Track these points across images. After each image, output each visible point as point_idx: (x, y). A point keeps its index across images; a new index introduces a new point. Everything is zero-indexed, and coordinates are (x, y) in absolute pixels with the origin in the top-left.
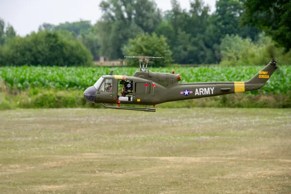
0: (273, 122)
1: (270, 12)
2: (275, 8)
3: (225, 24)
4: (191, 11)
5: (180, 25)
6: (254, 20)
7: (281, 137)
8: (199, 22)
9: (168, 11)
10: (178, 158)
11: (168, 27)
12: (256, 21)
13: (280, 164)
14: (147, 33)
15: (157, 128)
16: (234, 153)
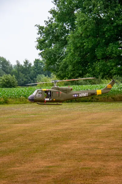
0: (58, 108)
1: (55, 65)
2: (57, 64)
3: (38, 70)
4: (24, 65)
5: (20, 70)
6: (49, 68)
7: (61, 114)
8: (28, 69)
9: (15, 65)
10: (22, 124)
11: (15, 71)
12: (50, 69)
13: (62, 125)
14: (7, 74)
15: (13, 113)
16: (44, 121)
